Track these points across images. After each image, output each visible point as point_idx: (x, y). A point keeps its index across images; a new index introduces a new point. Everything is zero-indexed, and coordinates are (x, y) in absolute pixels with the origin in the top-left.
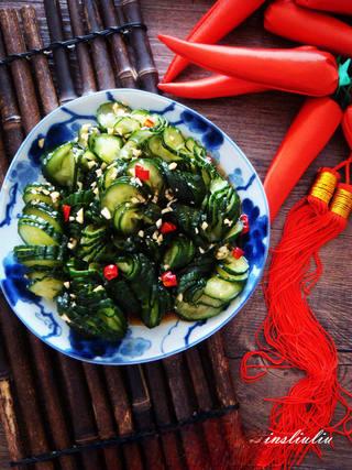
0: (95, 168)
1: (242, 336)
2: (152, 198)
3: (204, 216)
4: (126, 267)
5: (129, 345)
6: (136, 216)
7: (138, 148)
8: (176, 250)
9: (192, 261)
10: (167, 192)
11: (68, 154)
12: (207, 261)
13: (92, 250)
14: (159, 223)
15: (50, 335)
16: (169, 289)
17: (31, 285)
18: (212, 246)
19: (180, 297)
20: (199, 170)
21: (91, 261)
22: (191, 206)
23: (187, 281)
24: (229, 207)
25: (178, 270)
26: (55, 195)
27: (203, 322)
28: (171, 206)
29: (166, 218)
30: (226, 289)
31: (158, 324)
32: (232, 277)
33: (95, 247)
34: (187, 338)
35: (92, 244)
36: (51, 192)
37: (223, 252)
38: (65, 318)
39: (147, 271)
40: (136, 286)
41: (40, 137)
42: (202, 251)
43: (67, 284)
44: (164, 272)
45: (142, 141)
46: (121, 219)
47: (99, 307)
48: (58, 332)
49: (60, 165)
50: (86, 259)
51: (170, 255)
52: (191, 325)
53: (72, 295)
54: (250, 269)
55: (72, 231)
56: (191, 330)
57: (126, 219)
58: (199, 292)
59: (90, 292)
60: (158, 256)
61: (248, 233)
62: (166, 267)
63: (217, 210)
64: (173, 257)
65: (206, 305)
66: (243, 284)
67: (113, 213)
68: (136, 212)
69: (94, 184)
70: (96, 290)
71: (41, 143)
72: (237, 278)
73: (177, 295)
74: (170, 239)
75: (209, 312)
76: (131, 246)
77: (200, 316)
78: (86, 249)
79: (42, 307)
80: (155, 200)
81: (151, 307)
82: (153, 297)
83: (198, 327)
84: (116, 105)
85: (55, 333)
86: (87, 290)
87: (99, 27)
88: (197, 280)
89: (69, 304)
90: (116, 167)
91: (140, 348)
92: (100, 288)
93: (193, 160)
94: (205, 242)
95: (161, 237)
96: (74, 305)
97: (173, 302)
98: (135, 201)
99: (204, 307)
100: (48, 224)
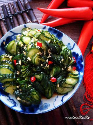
0: (23, 46)
1: (79, 99)
2: (44, 53)
3: (62, 57)
4: (38, 77)
5: (42, 106)
6: (39, 59)
7: (37, 39)
8: (54, 70)
9: (60, 73)
10: (48, 51)
11: (13, 44)
12: (65, 72)
13: (25, 73)
14: (47, 61)
15: (13, 106)
16: (54, 83)
17: (5, 89)
18: (66, 67)
19: (58, 86)
20: (57, 43)
21: (25, 77)
22: (57, 54)
23: (60, 79)
24: (69, 54)
25: (56, 76)
26: (11, 57)
27: (66, 94)
28: (50, 55)
29: (49, 59)
30: (73, 81)
31: (52, 96)
32: (74, 76)
33: (26, 72)
34: (62, 100)
35: (25, 70)
36: (9, 56)
37: (70, 68)
38: (18, 99)
39: (45, 77)
40: (42, 83)
41: (4, 41)
42: (63, 69)
43: (18, 87)
44: (51, 78)
45: (38, 36)
46: (34, 60)
47: (30, 92)
48: (16, 105)
49: (11, 48)
50: (24, 77)
51: (52, 72)
52: (63, 96)
53: (20, 90)
54: (79, 74)
55: (18, 68)
56: (63, 97)
57: (36, 60)
58: (64, 83)
59: (26, 87)
60: (48, 72)
61: (76, 62)
62: (52, 76)
63: (66, 54)
64: (54, 72)
65: (67, 88)
66: (78, 78)
67: (32, 59)
68: (39, 58)
69: (23, 52)
70: (29, 86)
71: (4, 43)
72: (76, 76)
73: (57, 85)
74: (52, 66)
75: (68, 90)
76: (39, 69)
77: (65, 92)
78: (23, 73)
79: (9, 97)
80: (45, 54)
81: (49, 90)
82: (49, 86)
83: (65, 96)
84: (27, 28)
85: (15, 106)
86: (26, 86)
87: (19, 11)
88: (63, 79)
89: (19, 93)
90: (30, 44)
91: (46, 107)
92: (30, 85)
93: (55, 40)
94: (63, 66)
95: (48, 65)
96: (21, 93)
97: (56, 87)
98: (38, 54)
99: (66, 89)
100: (9, 67)
